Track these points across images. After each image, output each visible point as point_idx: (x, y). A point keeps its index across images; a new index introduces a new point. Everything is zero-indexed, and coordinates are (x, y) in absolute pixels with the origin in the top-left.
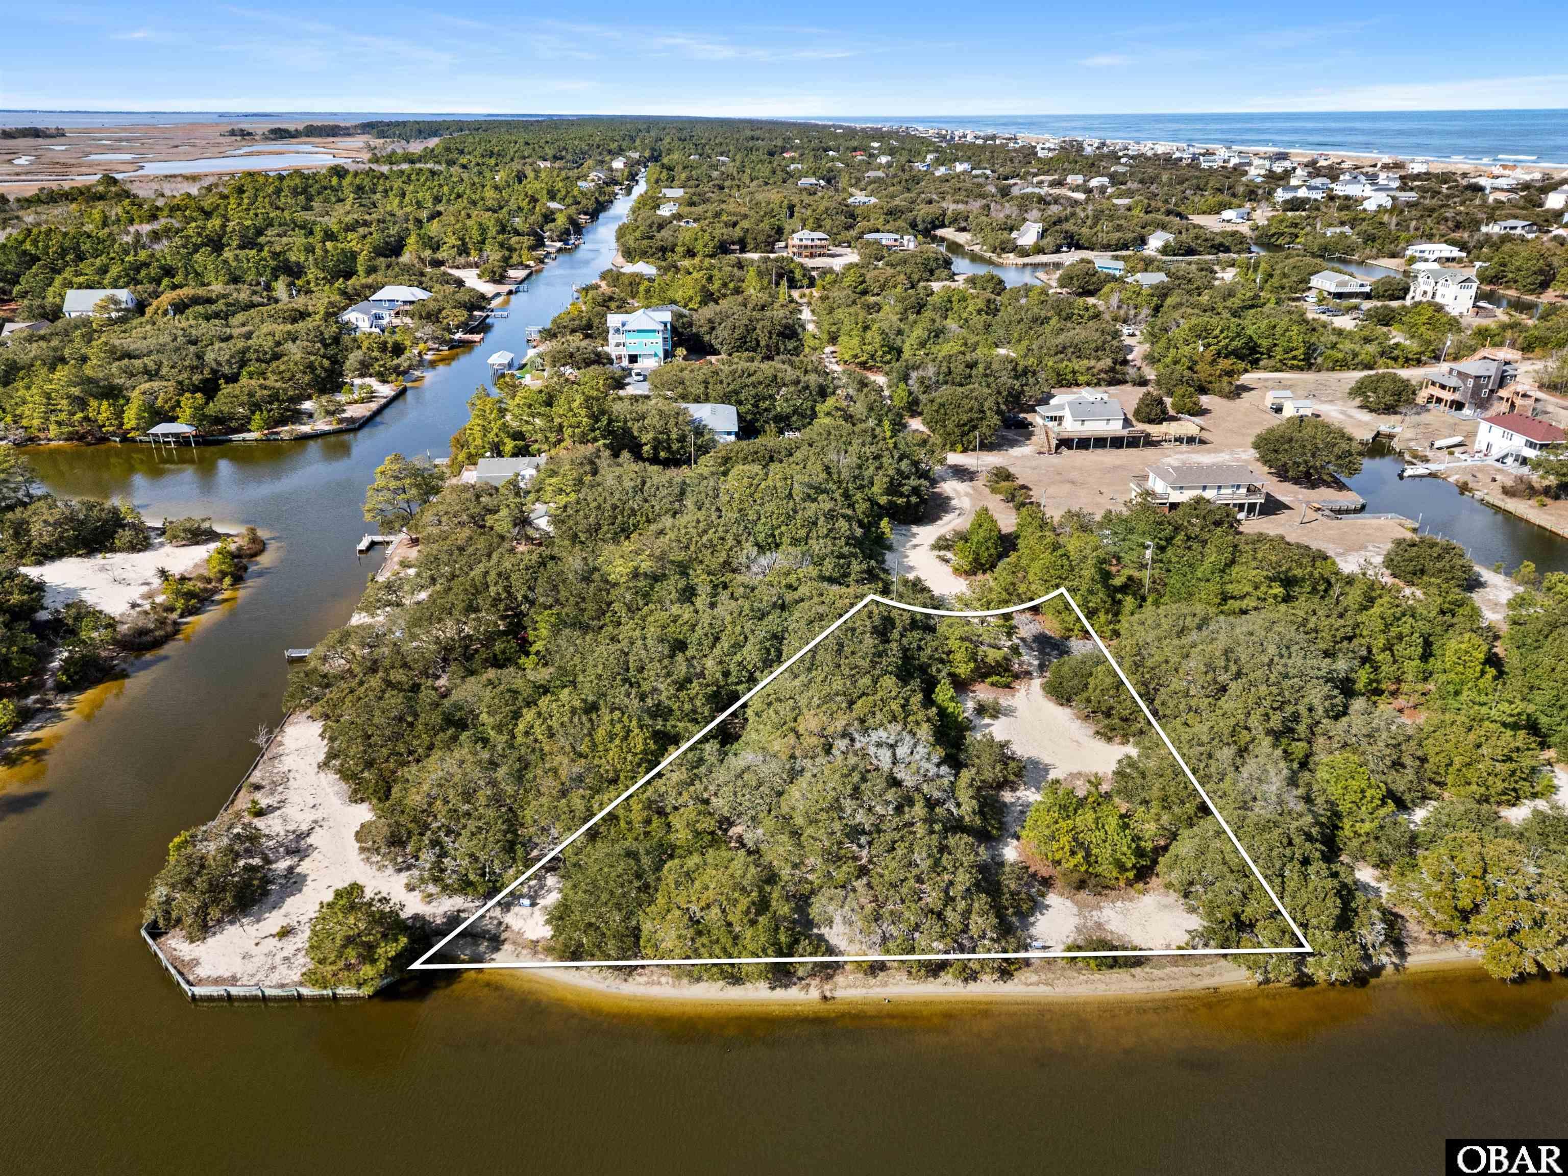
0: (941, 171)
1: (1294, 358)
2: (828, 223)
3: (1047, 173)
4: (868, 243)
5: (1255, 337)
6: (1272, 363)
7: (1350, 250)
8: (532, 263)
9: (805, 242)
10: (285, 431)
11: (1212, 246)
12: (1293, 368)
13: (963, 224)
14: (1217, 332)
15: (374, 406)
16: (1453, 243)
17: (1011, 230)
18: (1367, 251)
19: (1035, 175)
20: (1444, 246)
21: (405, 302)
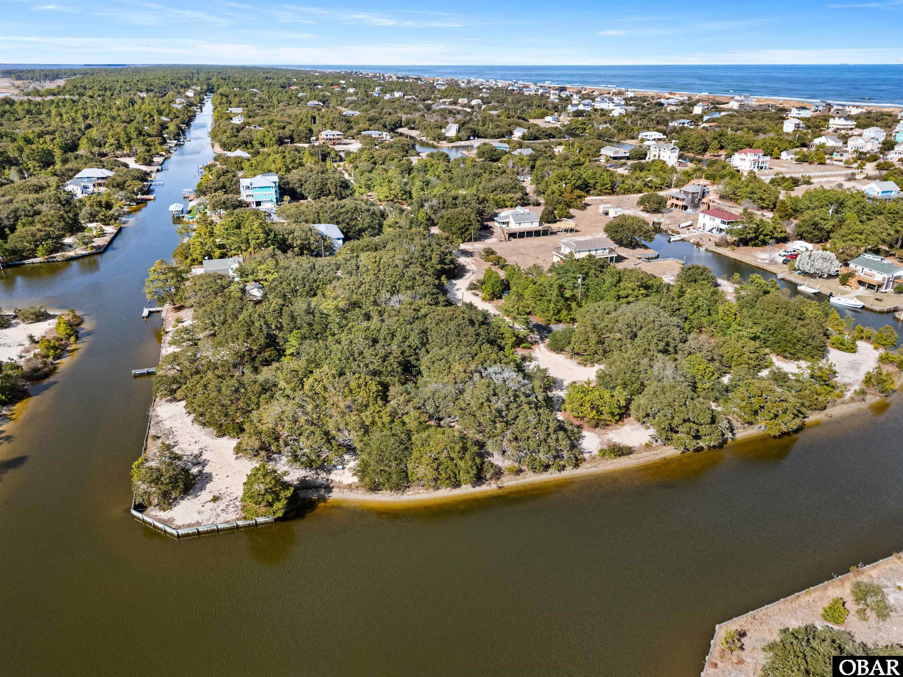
0: (388, 96)
1: (606, 189)
2: (338, 126)
3: (446, 97)
4: (365, 137)
5: (587, 179)
6: (596, 192)
7: (612, 136)
8: (164, 153)
9: (329, 137)
10: (59, 256)
11: (547, 135)
12: (606, 194)
13: (413, 126)
14: (569, 177)
15: (108, 238)
16: (659, 131)
17: (441, 128)
18: (621, 136)
19: (440, 99)
20: (656, 133)
21: (98, 178)
